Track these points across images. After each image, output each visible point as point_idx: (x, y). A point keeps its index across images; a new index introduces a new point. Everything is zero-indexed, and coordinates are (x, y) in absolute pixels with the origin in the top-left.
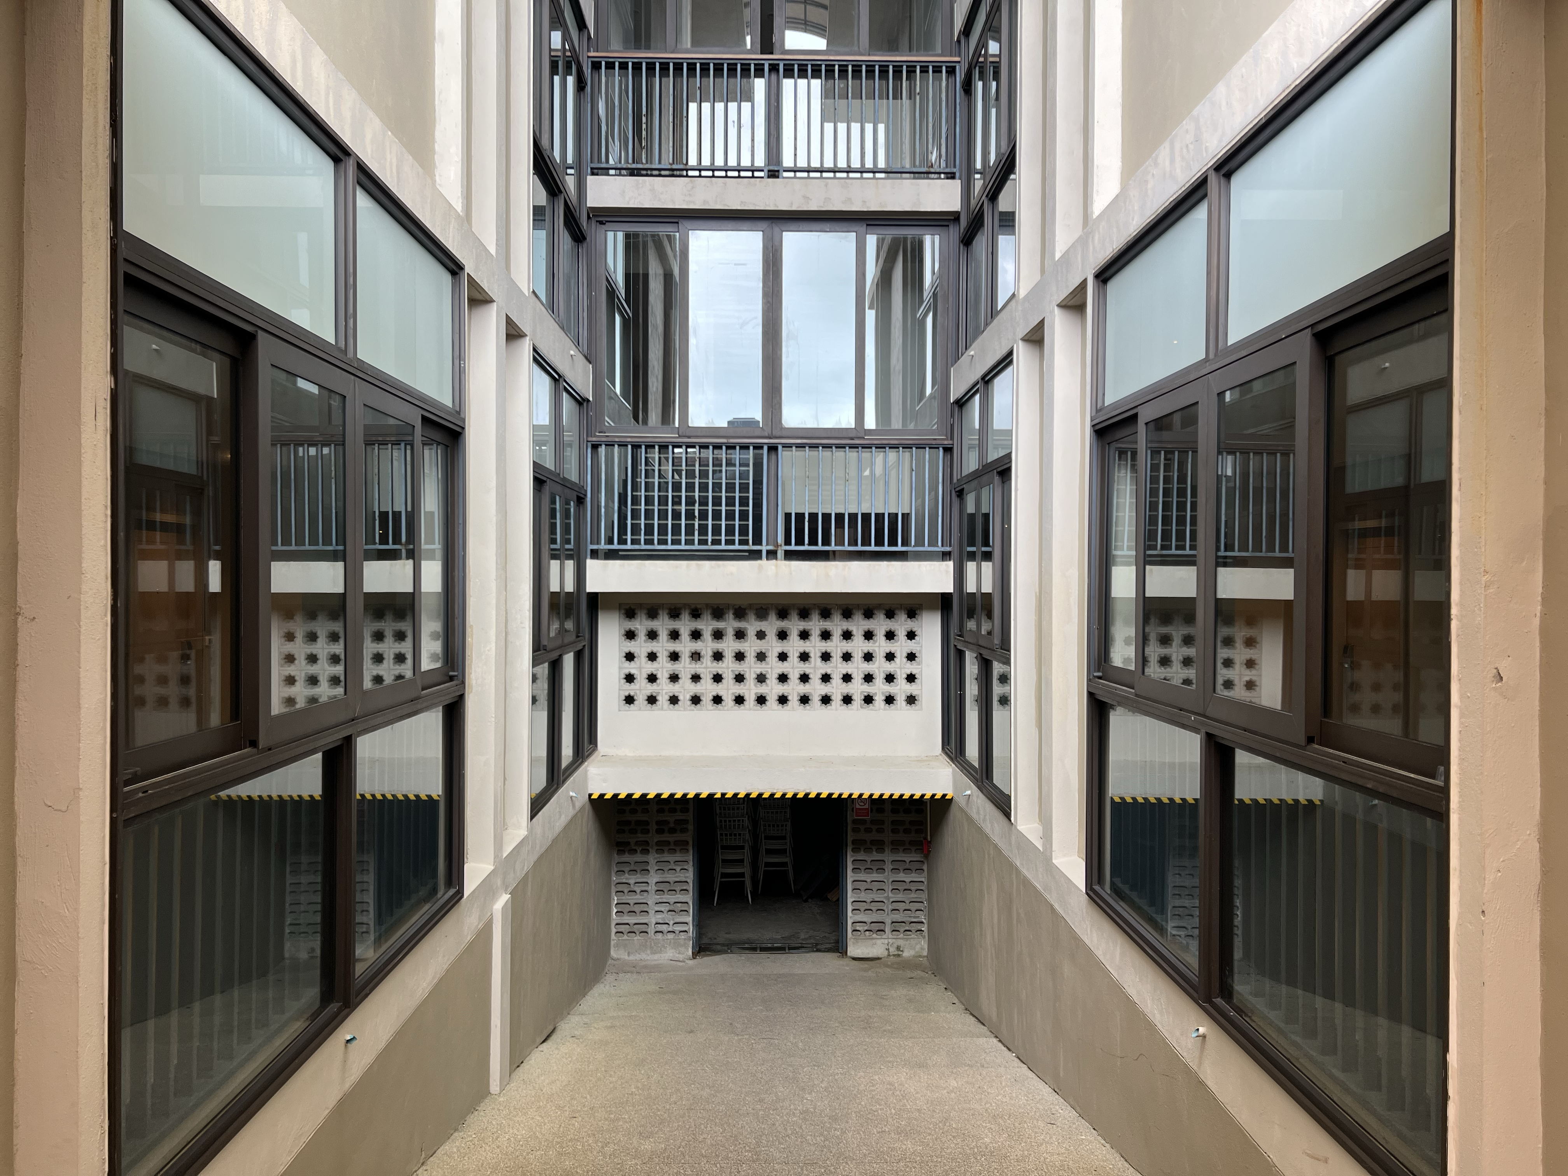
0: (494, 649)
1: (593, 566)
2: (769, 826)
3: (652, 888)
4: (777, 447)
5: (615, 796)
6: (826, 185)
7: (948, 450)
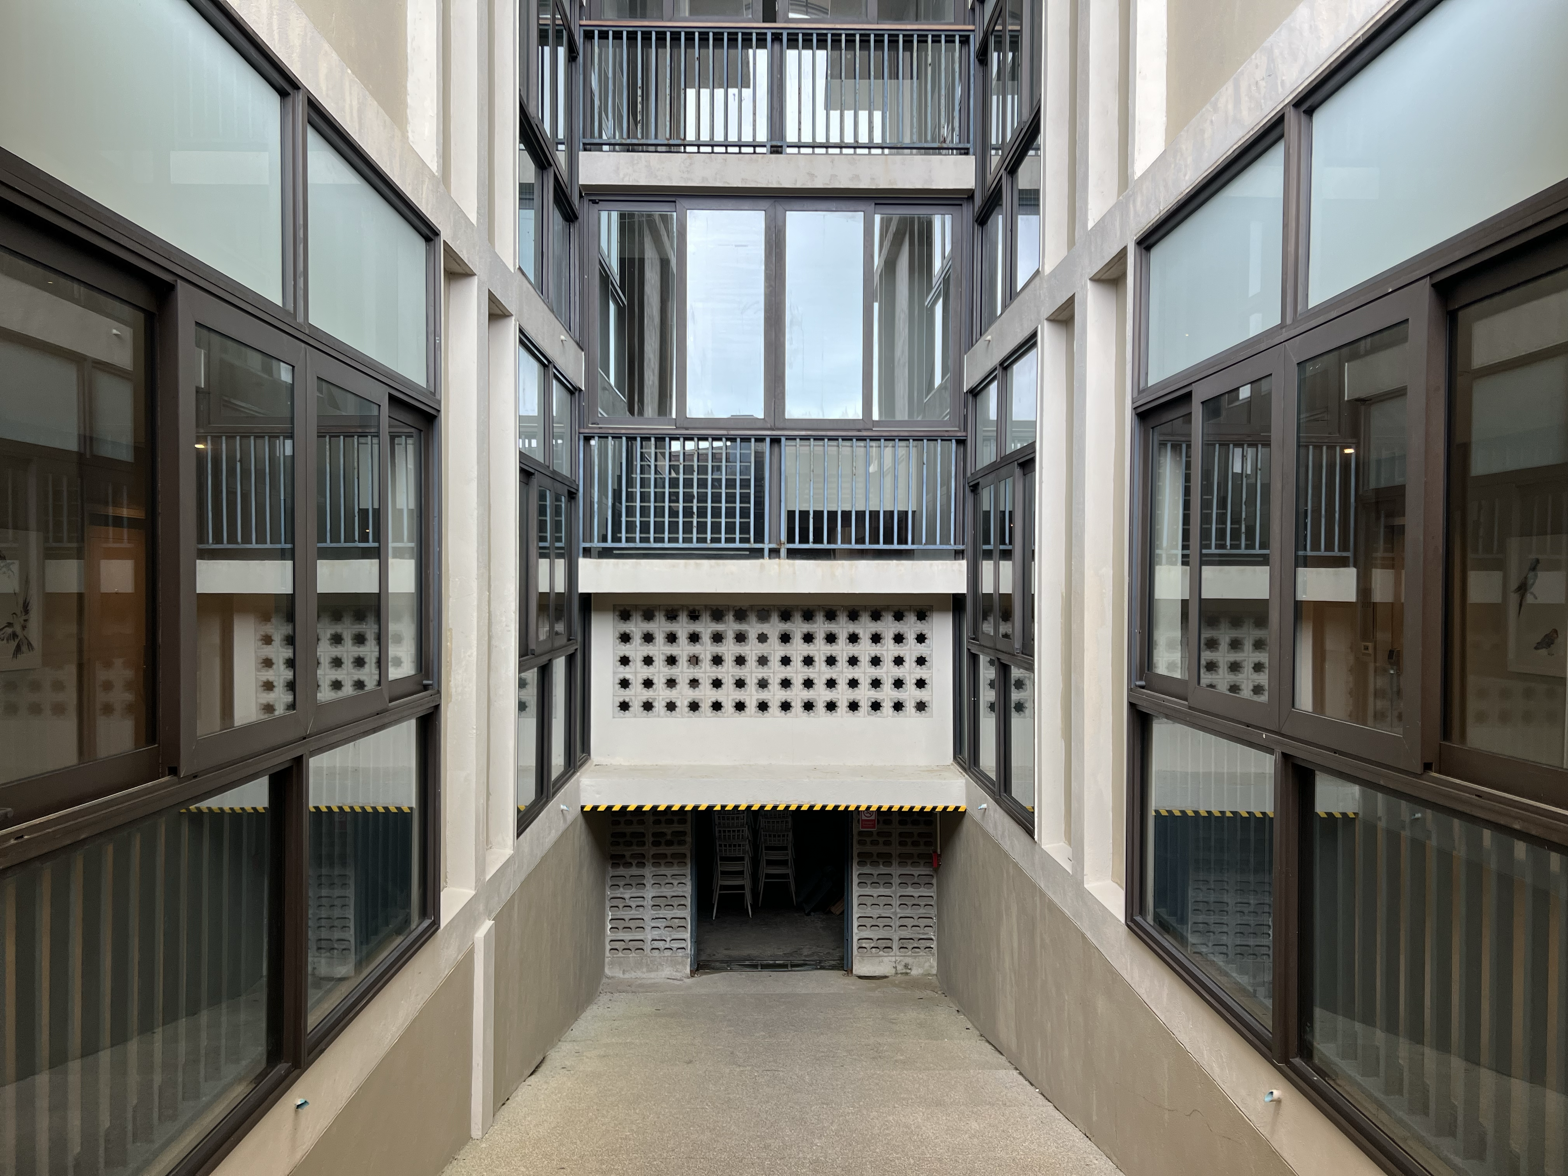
0: (475, 653)
1: (585, 565)
2: (770, 836)
3: (648, 902)
4: (780, 439)
5: (609, 808)
6: (832, 162)
7: (961, 442)
